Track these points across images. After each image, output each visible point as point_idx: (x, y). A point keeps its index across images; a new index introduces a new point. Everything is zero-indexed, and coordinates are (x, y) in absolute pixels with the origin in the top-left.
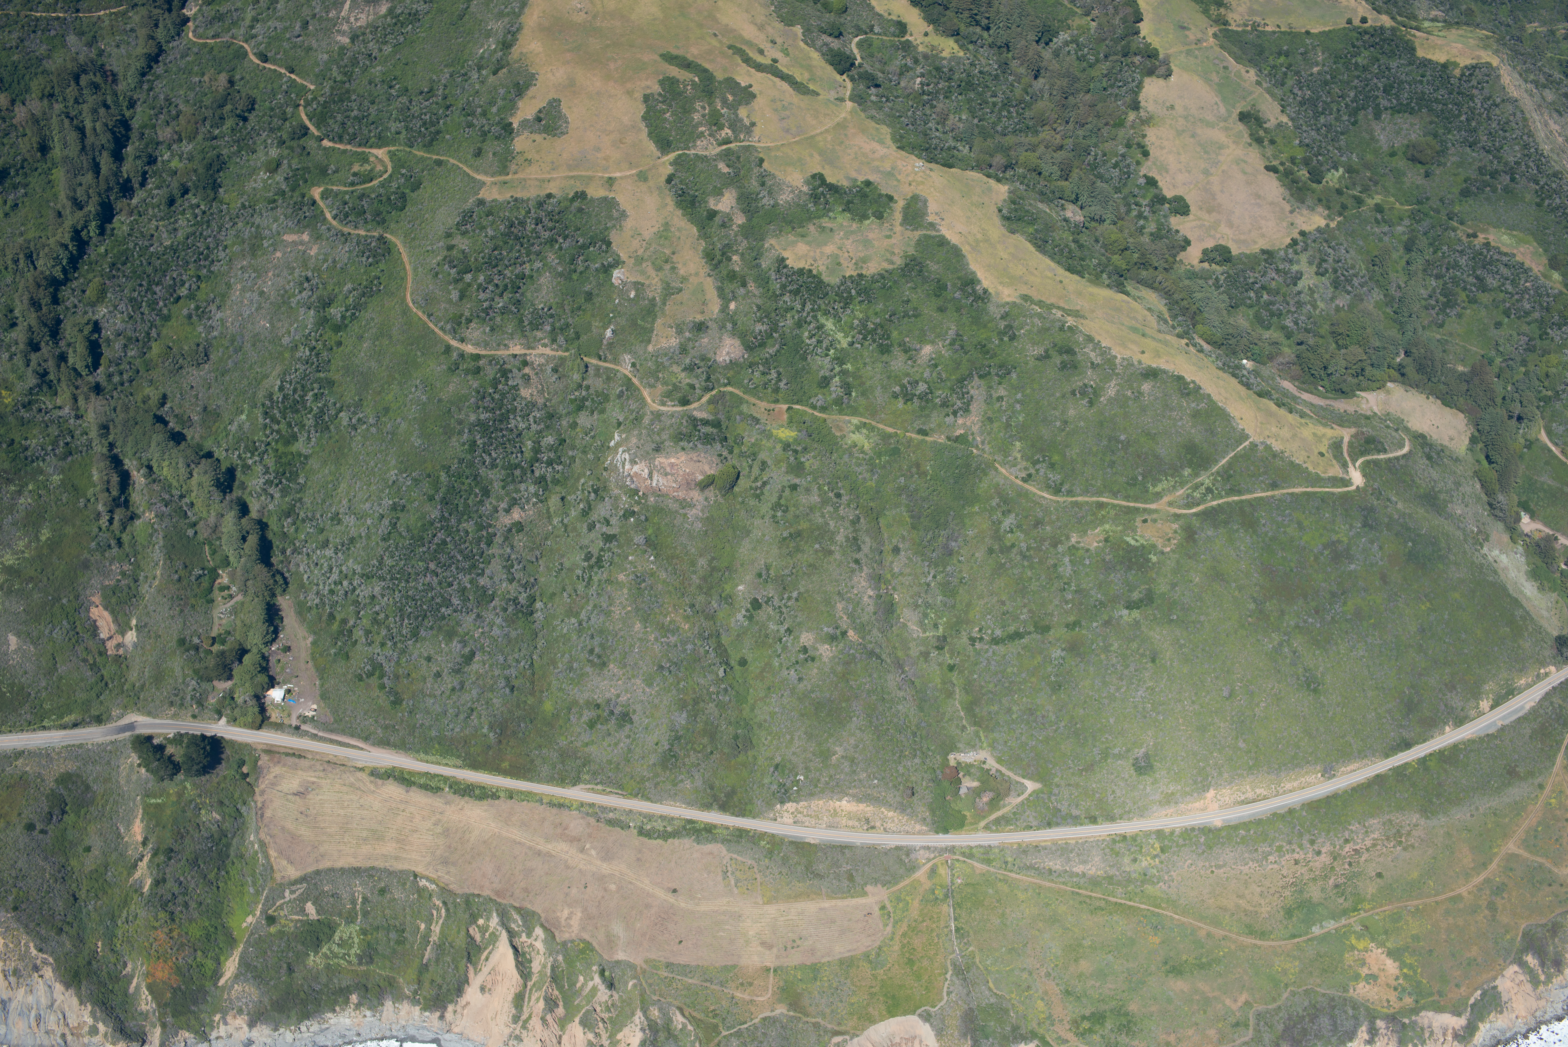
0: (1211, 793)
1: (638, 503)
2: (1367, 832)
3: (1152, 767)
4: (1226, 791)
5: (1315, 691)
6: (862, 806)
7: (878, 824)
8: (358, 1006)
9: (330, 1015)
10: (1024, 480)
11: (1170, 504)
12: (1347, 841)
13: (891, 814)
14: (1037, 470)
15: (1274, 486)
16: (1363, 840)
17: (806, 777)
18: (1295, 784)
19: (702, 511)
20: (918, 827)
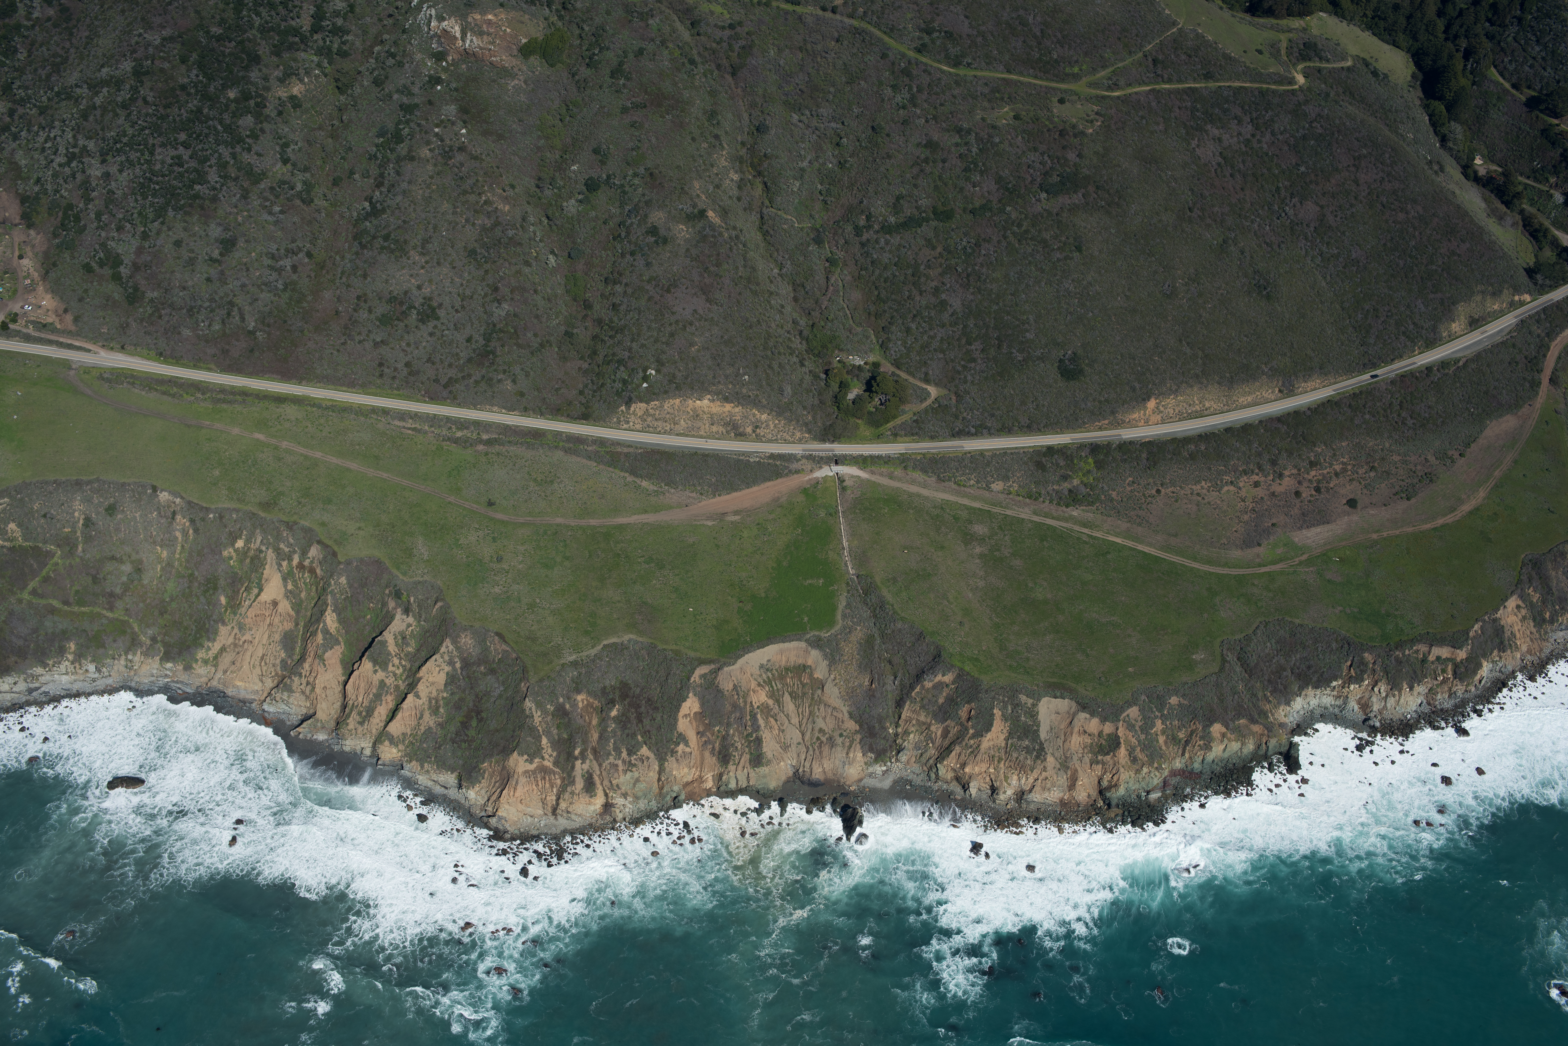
0: (1152, 404)
1: (445, 70)
2: (1334, 455)
3: (1081, 371)
4: (1171, 401)
5: (1268, 297)
6: (728, 407)
7: (749, 430)
8: (79, 657)
9: (39, 670)
10: (919, 51)
11: (1090, 85)
12: (1312, 464)
13: (764, 417)
14: (933, 42)
15: (1208, 76)
16: (1331, 465)
17: (658, 371)
18: (1250, 399)
19: (525, 82)
20: (798, 435)
